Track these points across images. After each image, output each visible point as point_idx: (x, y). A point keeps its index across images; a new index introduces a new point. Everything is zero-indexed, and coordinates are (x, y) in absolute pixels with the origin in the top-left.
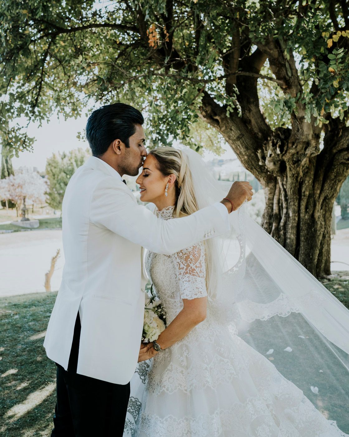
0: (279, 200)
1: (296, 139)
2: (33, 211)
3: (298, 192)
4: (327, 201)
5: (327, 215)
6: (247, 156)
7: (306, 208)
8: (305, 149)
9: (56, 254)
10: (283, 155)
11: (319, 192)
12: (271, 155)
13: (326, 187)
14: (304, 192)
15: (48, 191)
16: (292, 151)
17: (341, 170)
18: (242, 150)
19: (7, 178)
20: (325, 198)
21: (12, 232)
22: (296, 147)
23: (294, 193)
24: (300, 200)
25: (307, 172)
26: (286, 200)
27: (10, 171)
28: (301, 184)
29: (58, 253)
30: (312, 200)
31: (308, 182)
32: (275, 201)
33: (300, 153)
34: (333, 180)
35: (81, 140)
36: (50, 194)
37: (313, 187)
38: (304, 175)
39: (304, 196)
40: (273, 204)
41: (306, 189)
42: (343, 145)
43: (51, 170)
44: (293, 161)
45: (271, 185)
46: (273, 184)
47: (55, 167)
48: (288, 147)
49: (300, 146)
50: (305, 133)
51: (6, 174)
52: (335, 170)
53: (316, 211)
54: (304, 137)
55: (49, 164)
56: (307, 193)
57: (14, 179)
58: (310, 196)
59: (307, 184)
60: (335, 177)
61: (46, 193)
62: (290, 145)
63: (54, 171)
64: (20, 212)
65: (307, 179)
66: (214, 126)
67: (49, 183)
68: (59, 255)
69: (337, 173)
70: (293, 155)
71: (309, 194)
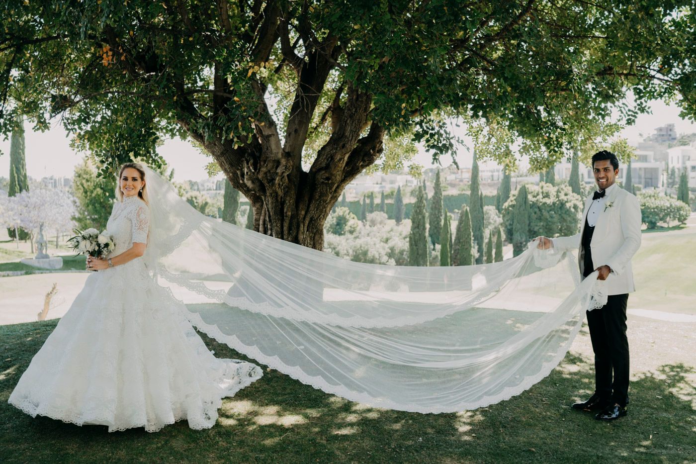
0: (264, 221)
1: (267, 158)
2: (57, 246)
3: (280, 213)
4: (313, 222)
5: (317, 237)
6: (232, 173)
7: (290, 229)
8: (277, 168)
9: (51, 289)
10: (258, 173)
11: (303, 213)
12: (247, 173)
13: (312, 207)
14: (286, 212)
15: (77, 215)
16: (264, 169)
17: (324, 190)
18: (227, 166)
19: (18, 195)
20: (311, 219)
21: (21, 275)
22: (267, 165)
23: (275, 213)
24: (282, 221)
25: (287, 192)
26: (270, 221)
27: (22, 184)
28: (283, 204)
29: (54, 288)
30: (295, 221)
31: (290, 202)
32: (261, 222)
33: (272, 171)
34: (317, 200)
35: (76, 150)
36: (79, 220)
37: (297, 207)
38: (284, 194)
39: (286, 216)
40: (259, 225)
41: (287, 210)
42: (321, 164)
43: (82, 185)
44: (267, 179)
45: (258, 205)
46: (260, 204)
47: (87, 181)
48: (260, 165)
49: (270, 165)
50: (274, 151)
51: (17, 188)
52: (319, 190)
53: (300, 233)
54: (273, 156)
55: (79, 176)
56: (289, 214)
57: (29, 197)
58: (292, 217)
59: (288, 204)
60: (320, 197)
61: (74, 218)
62: (262, 163)
63: (85, 186)
64: (35, 245)
65: (288, 198)
66: (198, 140)
67: (78, 204)
68: (55, 291)
69: (321, 193)
70: (266, 173)
71: (292, 215)
